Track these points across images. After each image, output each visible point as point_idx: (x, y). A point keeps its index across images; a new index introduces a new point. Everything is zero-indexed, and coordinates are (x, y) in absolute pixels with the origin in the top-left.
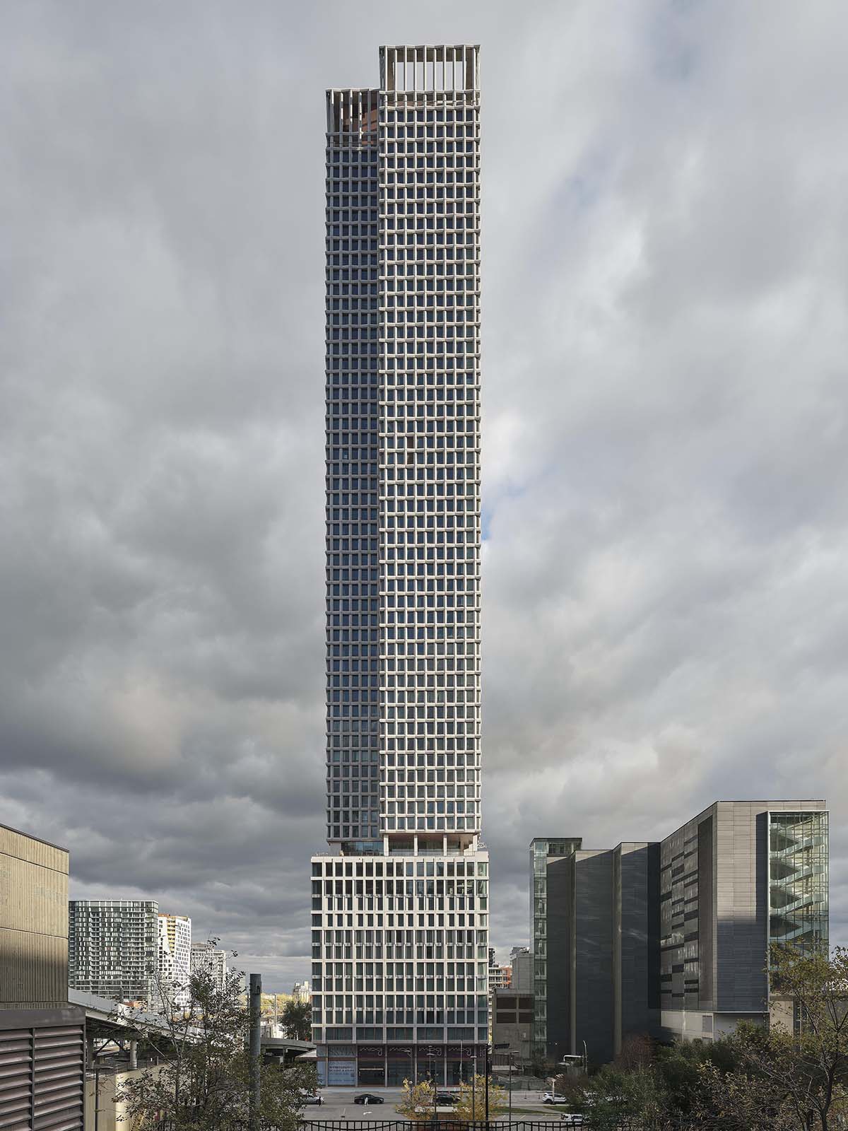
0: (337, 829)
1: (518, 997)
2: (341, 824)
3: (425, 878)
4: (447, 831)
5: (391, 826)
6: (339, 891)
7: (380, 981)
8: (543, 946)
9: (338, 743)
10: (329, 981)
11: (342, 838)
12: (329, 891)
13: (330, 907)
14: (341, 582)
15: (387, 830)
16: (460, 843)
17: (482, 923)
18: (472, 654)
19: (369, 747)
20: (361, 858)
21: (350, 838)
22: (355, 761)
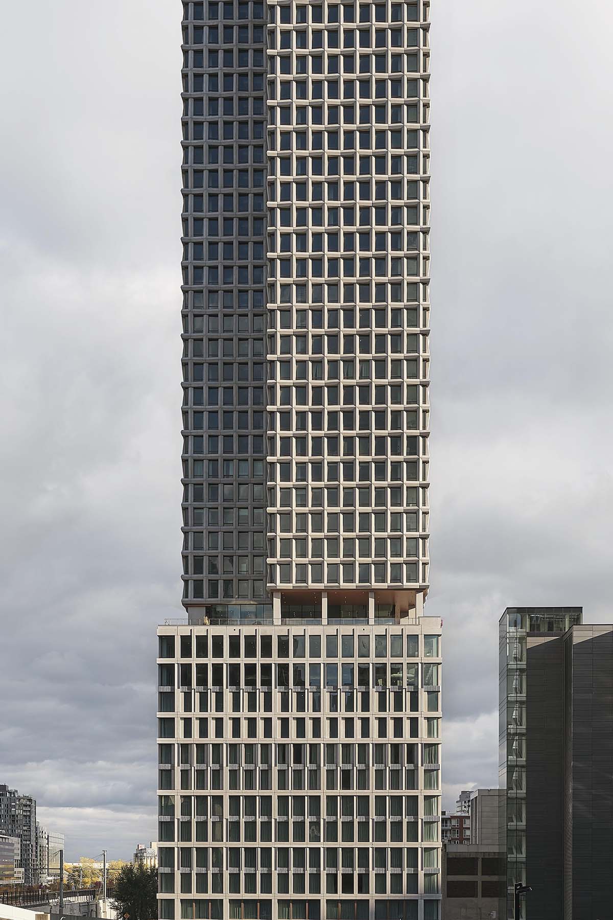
0: (198, 584)
1: (481, 856)
2: (205, 576)
3: (340, 660)
4: (375, 585)
5: (286, 578)
6: (202, 681)
7: (266, 826)
8: (520, 777)
9: (201, 447)
10: (186, 826)
11: (206, 599)
12: (186, 681)
13: (188, 708)
14: (205, 190)
15: (279, 585)
16: (394, 606)
17: (430, 733)
18: (416, 300)
19: (250, 454)
20: (237, 628)
21: (220, 599)
22: (228, 476)
